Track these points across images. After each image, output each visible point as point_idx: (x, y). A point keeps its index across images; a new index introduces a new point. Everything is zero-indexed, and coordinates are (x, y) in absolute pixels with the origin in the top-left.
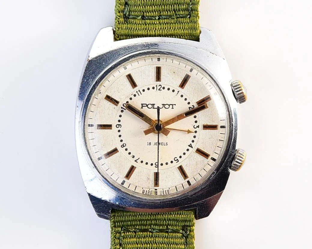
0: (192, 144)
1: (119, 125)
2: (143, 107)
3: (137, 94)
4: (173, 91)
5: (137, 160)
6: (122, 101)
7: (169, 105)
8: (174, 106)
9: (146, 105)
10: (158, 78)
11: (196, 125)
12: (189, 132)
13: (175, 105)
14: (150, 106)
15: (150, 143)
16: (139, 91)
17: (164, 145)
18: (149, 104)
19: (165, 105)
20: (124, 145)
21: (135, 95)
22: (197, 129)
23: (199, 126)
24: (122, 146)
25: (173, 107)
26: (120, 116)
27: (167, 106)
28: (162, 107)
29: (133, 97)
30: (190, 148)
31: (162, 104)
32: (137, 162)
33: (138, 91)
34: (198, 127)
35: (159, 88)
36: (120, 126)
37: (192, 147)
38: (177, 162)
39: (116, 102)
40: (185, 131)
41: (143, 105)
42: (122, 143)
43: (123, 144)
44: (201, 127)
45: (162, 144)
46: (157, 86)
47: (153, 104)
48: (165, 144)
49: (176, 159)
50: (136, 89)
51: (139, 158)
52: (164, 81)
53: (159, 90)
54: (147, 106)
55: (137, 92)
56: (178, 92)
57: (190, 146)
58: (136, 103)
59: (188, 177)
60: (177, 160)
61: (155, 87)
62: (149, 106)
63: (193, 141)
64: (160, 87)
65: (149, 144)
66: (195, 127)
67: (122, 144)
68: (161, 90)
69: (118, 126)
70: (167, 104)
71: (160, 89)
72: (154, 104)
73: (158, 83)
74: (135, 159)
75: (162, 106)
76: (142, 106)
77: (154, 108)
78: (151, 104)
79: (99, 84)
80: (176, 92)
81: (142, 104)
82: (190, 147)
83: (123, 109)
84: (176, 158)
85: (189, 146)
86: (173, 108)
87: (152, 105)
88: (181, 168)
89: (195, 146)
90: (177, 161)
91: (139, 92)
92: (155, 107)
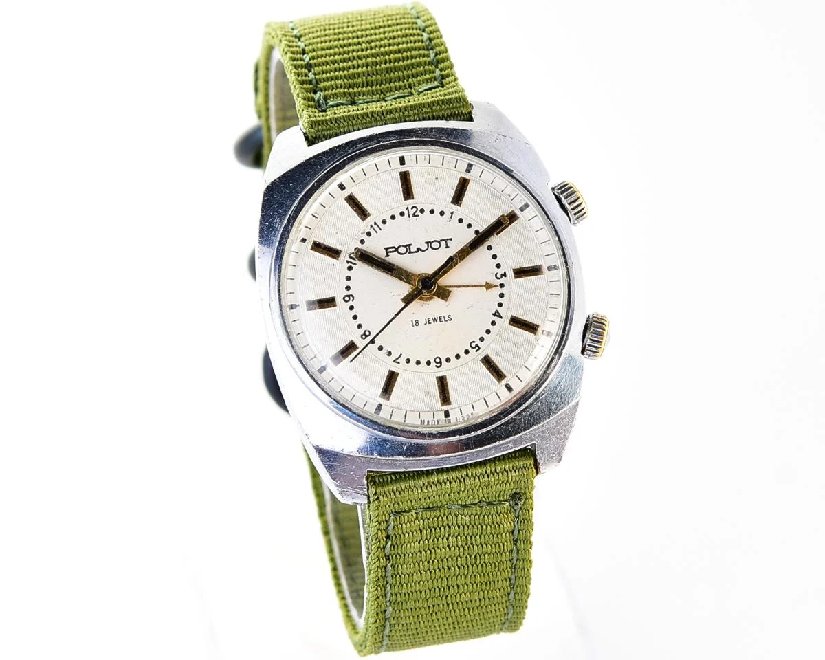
0: (500, 309)
1: (349, 296)
2: (389, 254)
3: (372, 231)
4: (442, 213)
5: (398, 358)
6: (348, 246)
7: (439, 242)
8: (448, 241)
9: (393, 249)
10: (408, 193)
11: (500, 272)
12: (488, 286)
13: (451, 239)
14: (402, 250)
15: (417, 322)
16: (375, 224)
17: (445, 321)
18: (399, 247)
19: (431, 243)
20: (367, 333)
21: (369, 234)
22: (503, 280)
23: (505, 273)
24: (364, 336)
25: (447, 245)
26: (348, 278)
27: (435, 245)
28: (426, 248)
29: (365, 237)
30: (496, 319)
31: (426, 243)
32: (399, 363)
33: (373, 225)
34: (504, 275)
35: (412, 212)
36: (351, 298)
37: (501, 317)
38: (477, 351)
39: (334, 253)
40: (481, 286)
41: (389, 250)
42: (361, 331)
43: (365, 333)
44: (510, 274)
45: (440, 319)
46: (407, 209)
47: (407, 245)
48: (447, 319)
49: (473, 345)
50: (370, 221)
51: (401, 354)
52: (419, 199)
53: (414, 215)
54: (397, 250)
55: (371, 226)
56: (452, 214)
57: (497, 314)
58: (376, 246)
59: (505, 377)
60: (477, 346)
61: (406, 212)
62: (400, 250)
63: (500, 305)
64: (415, 209)
65: (414, 323)
66: (499, 276)
67: (362, 333)
68: (418, 216)
69: (347, 299)
70: (435, 241)
71: (416, 214)
72: (410, 245)
73: (410, 203)
74: (394, 356)
75: (426, 245)
76: (387, 253)
77: (410, 252)
78: (403, 246)
79: (294, 222)
80: (447, 214)
81: (386, 249)
82: (498, 316)
83: (350, 264)
84: (474, 342)
85: (494, 315)
86: (447, 247)
87: (406, 246)
88: (487, 361)
89: (507, 313)
90: (477, 348)
91: (376, 227)
92: (412, 251)
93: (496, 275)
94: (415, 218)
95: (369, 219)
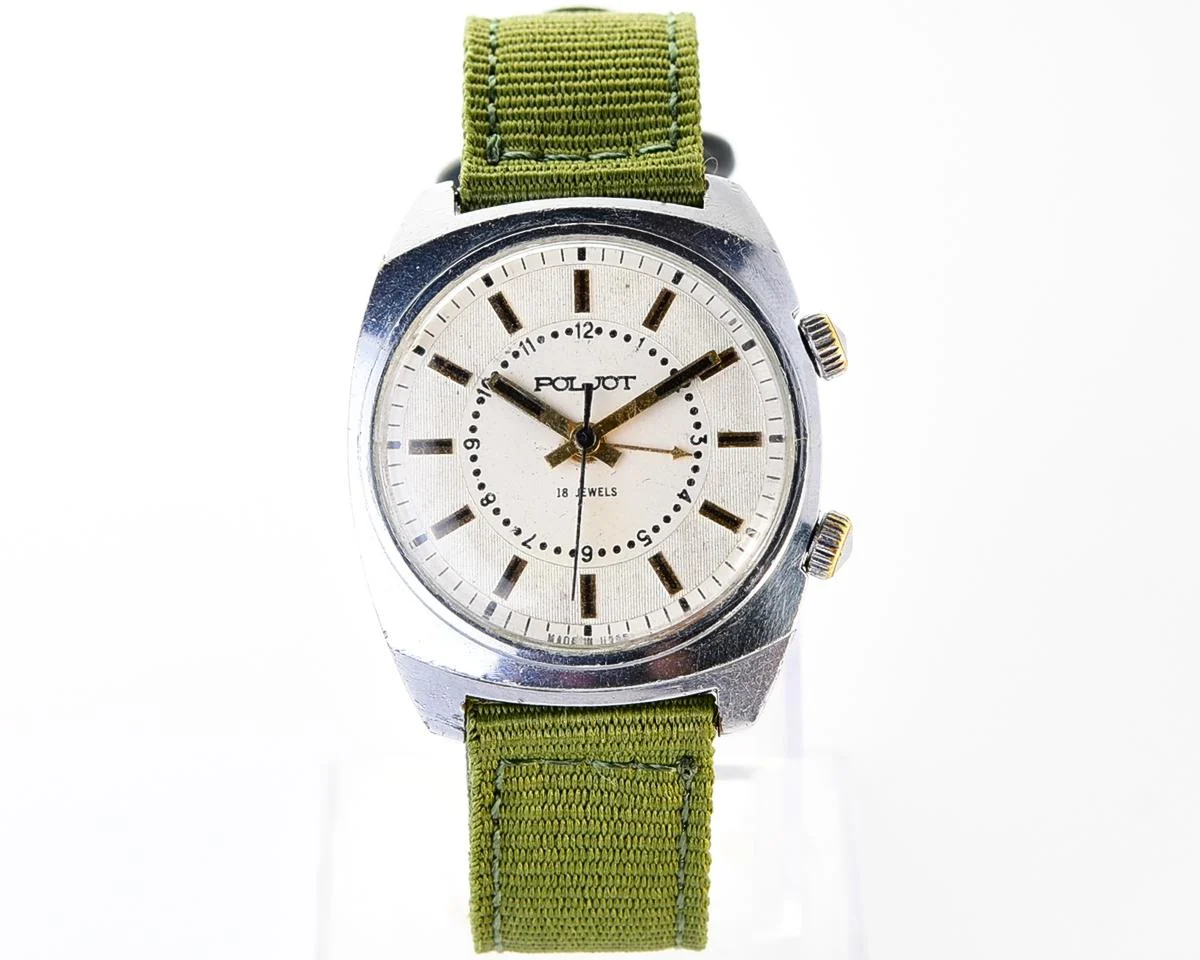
0: (690, 490)
1: (472, 441)
2: (540, 388)
3: (521, 351)
4: (627, 338)
5: (530, 540)
6: (482, 368)
7: (616, 379)
8: (630, 380)
9: (548, 382)
10: (582, 303)
11: (699, 434)
12: (677, 453)
13: (634, 378)
14: (561, 384)
15: (565, 491)
16: (528, 341)
17: (607, 495)
18: (556, 380)
19: (604, 379)
20: (491, 498)
21: (516, 355)
22: (701, 447)
23: (706, 436)
24: (485, 502)
25: (627, 384)
26: (476, 415)
27: (610, 383)
28: (597, 385)
29: (509, 358)
30: (682, 502)
31: (597, 378)
32: (530, 548)
33: (524, 342)
34: (704, 440)
35: (583, 330)
36: (476, 443)
37: (689, 501)
38: (645, 545)
39: (460, 375)
40: (668, 452)
41: (541, 382)
42: (482, 494)
43: (488, 496)
44: (713, 440)
45: (600, 492)
46: (578, 326)
47: (569, 378)
48: (610, 492)
49: (642, 536)
50: (520, 335)
51: (534, 536)
52: (597, 314)
53: (586, 336)
54: (552, 383)
55: (521, 344)
56: (642, 340)
57: (684, 495)
58: (522, 375)
59: (682, 588)
60: (647, 537)
61: (575, 330)
62: (557, 383)
63: (691, 482)
64: (588, 327)
65: (562, 493)
66: (696, 440)
67: (484, 497)
68: (591, 337)
69: (469, 444)
70: (611, 377)
71: (589, 334)
72: (573, 379)
73: (583, 317)
74: (524, 537)
75: (597, 381)
76: (538, 384)
77: (572, 389)
78: (563, 378)
79: (411, 323)
80: (635, 341)
81: (538, 379)
82: (684, 498)
83: (481, 395)
84: (644, 532)
85: (680, 496)
86: (627, 388)
87: (566, 379)
88: (659, 562)
89: (698, 495)
90: (647, 541)
91: (527, 346)
92: (575, 387)
93: (692, 439)
94: (587, 340)
95: (519, 333)
